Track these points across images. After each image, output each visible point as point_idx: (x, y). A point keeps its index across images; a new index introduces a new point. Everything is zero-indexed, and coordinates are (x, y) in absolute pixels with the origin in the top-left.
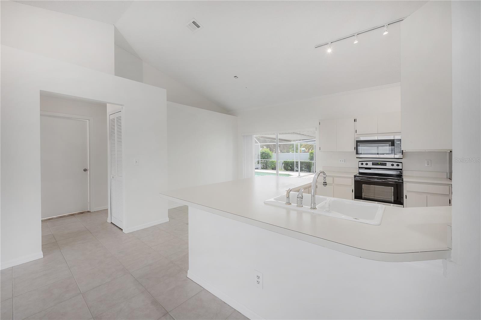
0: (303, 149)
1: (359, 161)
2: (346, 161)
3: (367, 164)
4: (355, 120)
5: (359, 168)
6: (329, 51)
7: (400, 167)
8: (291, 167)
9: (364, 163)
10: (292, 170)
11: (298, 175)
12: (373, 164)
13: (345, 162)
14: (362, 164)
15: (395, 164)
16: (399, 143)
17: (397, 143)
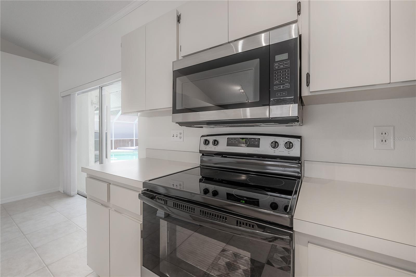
2: (182, 136)
3: (216, 143)
4: (179, 19)
7: (295, 152)
12: (229, 142)
13: (180, 138)
14: (207, 143)
15: (282, 141)
16: (285, 56)
17: (279, 58)
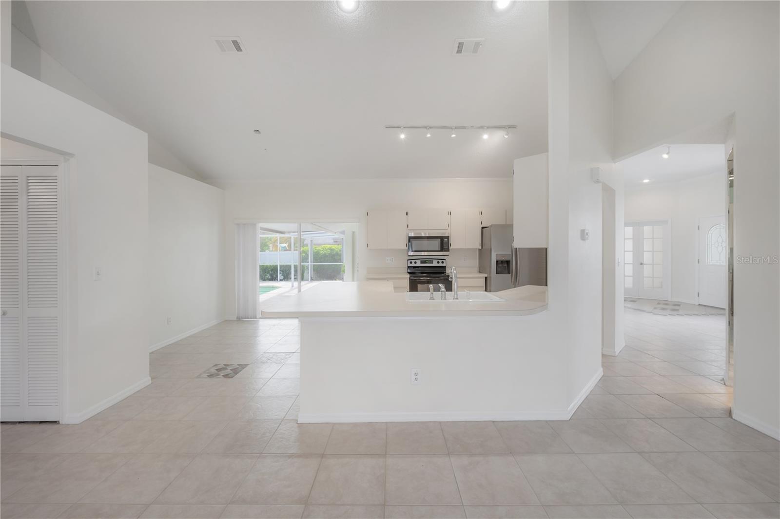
0: (283, 245)
1: (408, 260)
3: (415, 263)
5: (408, 267)
6: (402, 136)
8: (271, 275)
9: (413, 261)
10: (274, 278)
11: (291, 286)
12: (422, 262)
13: (393, 261)
14: (411, 263)
15: (440, 261)
16: (447, 240)
17: (445, 240)
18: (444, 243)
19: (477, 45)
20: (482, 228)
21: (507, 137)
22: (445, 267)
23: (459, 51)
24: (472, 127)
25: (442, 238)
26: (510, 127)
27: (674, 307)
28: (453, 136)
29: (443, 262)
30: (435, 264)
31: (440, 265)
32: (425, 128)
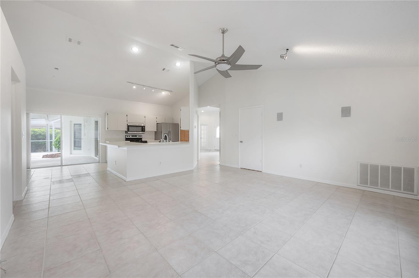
1: (126, 135)
3: (129, 136)
5: (126, 138)
6: (134, 87)
7: (141, 137)
9: (128, 136)
12: (132, 136)
13: (118, 136)
16: (144, 127)
18: (143, 129)
19: (169, 70)
20: (157, 123)
21: (170, 94)
22: (142, 138)
23: (163, 70)
24: (159, 89)
25: (142, 127)
26: (171, 91)
27: (210, 151)
28: (153, 91)
29: (141, 136)
30: (138, 137)
31: (140, 137)
32: (143, 85)
